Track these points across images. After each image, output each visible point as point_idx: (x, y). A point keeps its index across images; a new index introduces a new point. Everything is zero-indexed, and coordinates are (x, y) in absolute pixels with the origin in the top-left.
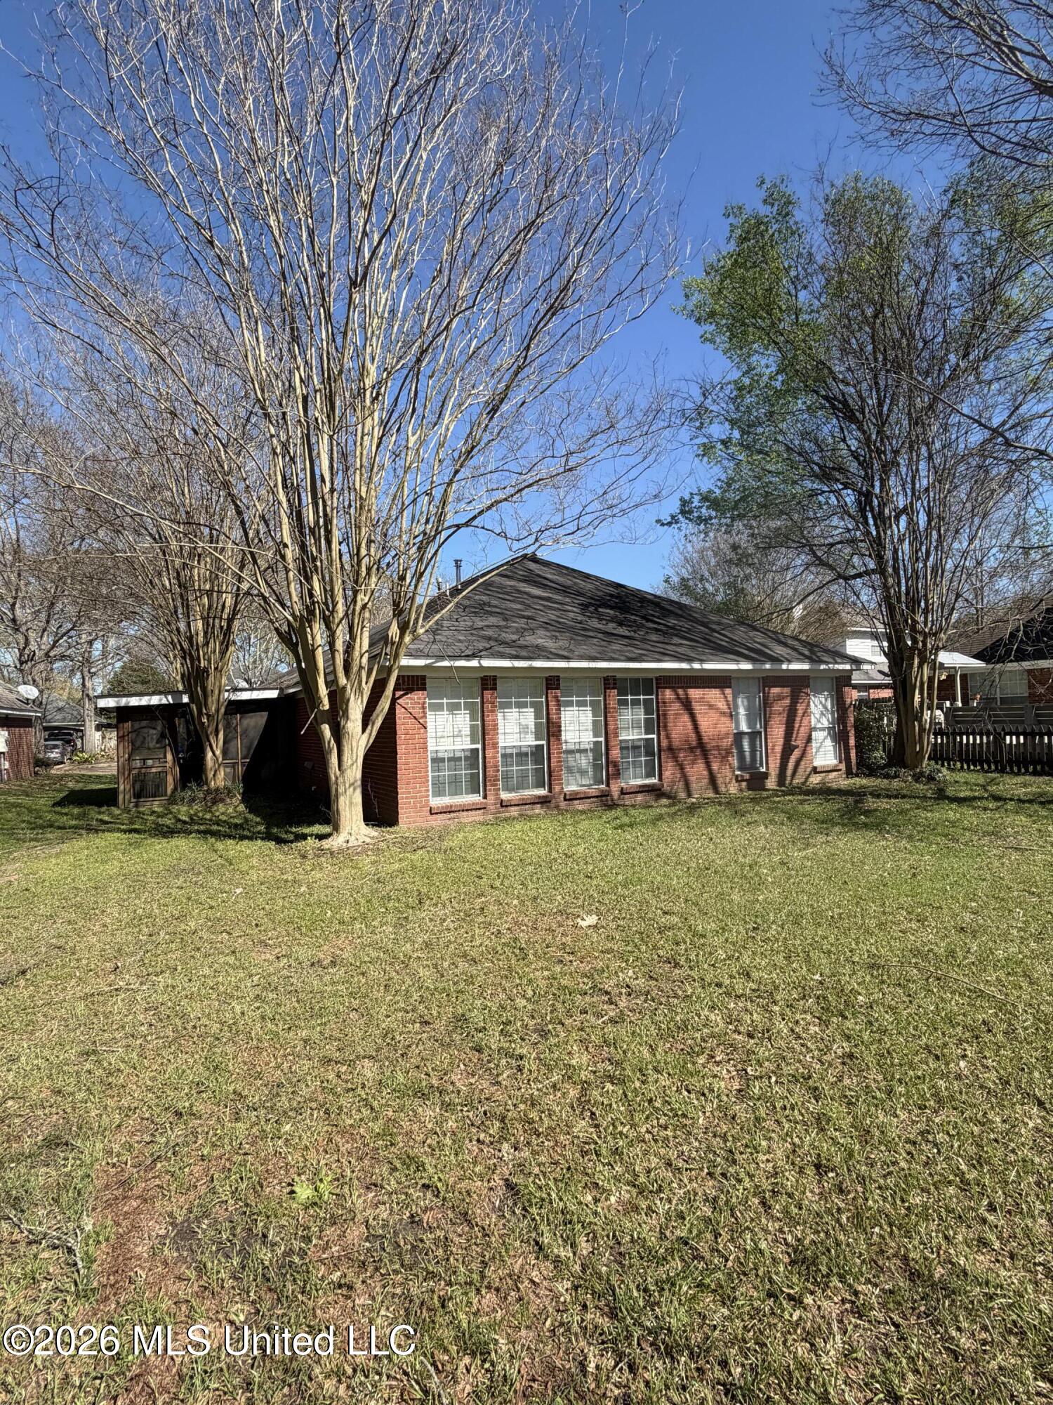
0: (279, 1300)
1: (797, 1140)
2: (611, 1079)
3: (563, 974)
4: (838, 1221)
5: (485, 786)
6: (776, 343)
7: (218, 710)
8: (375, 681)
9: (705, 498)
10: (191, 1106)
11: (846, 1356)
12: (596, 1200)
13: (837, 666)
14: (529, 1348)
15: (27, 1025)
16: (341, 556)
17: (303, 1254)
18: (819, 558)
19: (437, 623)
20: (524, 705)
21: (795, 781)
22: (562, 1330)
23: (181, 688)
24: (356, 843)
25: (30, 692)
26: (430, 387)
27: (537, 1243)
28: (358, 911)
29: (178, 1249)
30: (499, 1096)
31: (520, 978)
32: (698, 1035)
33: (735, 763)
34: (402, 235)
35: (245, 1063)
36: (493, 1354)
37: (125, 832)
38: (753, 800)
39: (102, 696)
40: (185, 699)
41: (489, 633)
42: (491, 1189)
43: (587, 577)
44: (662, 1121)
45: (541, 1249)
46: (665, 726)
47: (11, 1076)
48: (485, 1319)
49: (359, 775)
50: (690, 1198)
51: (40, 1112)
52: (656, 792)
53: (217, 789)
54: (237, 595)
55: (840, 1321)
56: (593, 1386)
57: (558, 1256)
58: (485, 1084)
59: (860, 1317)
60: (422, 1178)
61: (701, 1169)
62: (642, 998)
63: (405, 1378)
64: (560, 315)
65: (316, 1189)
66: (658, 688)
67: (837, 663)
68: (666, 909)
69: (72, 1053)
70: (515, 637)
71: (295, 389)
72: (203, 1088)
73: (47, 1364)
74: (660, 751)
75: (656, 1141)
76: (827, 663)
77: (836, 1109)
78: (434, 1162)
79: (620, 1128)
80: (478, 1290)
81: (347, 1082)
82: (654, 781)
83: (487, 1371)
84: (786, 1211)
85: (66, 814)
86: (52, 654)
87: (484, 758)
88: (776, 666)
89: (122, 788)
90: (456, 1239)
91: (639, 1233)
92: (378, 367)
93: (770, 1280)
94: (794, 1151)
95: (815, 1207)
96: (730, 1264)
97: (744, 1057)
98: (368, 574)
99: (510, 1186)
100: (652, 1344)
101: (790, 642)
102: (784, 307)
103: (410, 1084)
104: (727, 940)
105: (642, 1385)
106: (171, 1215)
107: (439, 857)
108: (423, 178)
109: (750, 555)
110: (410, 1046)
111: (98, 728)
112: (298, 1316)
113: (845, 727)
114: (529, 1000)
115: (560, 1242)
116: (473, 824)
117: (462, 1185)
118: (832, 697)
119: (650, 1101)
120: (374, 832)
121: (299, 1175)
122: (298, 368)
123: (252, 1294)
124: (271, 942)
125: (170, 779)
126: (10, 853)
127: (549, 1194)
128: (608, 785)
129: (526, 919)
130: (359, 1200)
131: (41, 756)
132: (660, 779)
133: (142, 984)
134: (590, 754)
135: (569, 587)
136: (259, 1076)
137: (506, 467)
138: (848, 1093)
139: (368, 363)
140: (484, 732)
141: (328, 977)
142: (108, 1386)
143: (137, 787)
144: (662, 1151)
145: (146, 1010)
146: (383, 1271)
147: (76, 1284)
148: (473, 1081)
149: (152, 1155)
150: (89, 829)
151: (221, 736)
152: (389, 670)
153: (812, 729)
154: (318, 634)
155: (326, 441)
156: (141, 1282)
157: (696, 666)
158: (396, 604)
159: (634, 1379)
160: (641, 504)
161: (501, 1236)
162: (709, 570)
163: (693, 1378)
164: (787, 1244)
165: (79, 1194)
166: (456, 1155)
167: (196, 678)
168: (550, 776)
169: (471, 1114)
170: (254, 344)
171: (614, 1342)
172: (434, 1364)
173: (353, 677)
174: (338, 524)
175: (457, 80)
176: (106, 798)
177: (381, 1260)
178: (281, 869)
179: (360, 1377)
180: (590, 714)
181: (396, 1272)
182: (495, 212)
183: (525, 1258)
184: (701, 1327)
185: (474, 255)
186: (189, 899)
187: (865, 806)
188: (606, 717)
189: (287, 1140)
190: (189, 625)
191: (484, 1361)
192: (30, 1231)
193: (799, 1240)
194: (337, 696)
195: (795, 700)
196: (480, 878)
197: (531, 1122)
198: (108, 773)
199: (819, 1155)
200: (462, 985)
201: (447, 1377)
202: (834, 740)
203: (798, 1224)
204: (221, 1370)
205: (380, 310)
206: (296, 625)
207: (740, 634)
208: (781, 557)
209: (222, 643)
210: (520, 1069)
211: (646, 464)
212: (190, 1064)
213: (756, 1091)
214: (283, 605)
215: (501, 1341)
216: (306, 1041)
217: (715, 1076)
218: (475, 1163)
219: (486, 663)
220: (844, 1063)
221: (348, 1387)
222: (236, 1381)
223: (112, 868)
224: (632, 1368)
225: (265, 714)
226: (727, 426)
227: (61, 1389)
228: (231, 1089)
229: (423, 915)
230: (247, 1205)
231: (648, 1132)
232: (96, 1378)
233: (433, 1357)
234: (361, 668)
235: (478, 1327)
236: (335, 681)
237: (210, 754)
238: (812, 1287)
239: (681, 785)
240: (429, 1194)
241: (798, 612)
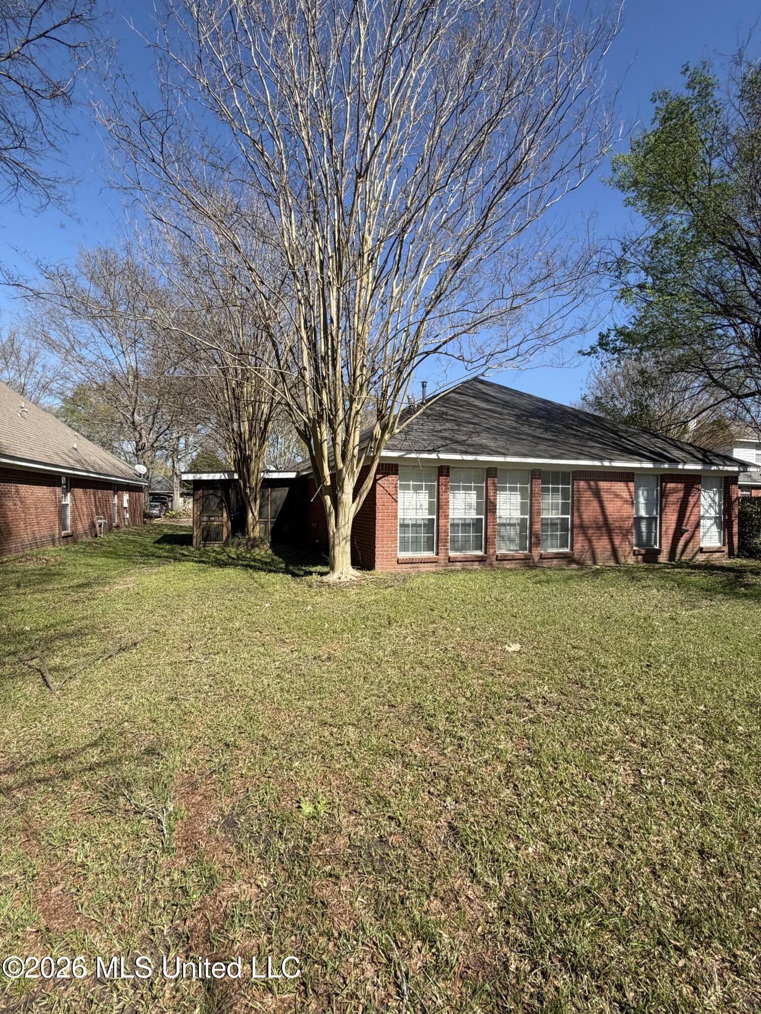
0: (289, 877)
1: (683, 830)
2: (530, 763)
3: (494, 684)
4: (719, 897)
5: (438, 546)
6: (690, 205)
7: (256, 485)
8: (362, 467)
9: (620, 332)
10: (235, 741)
11: (726, 1003)
12: (518, 849)
13: (726, 468)
14: (465, 944)
15: (137, 677)
16: (342, 376)
17: (306, 849)
18: (715, 381)
19: (408, 426)
20: (469, 488)
21: (684, 558)
22: (490, 936)
23: (233, 469)
24: (345, 580)
25: (141, 469)
26: (410, 251)
27: (472, 871)
28: (347, 626)
29: (225, 832)
30: (444, 763)
31: (462, 683)
32: (600, 739)
33: (634, 540)
34: (395, 137)
35: (270, 718)
36: (438, 943)
37: (197, 562)
38: (647, 570)
39: (185, 473)
40: (236, 476)
41: (446, 434)
42: (438, 827)
43: (521, 395)
44: (571, 798)
45: (474, 875)
46: (578, 509)
47: (126, 708)
48: (433, 918)
49: (349, 533)
50: (592, 858)
51: (143, 732)
52: (568, 559)
53: (254, 538)
54: (272, 405)
55: (721, 975)
56: (514, 981)
57: (488, 884)
58: (435, 754)
59: (738, 975)
60: (388, 812)
61: (602, 839)
62: (555, 708)
63: (375, 947)
64: (512, 190)
65: (315, 808)
66: (573, 480)
67: (726, 465)
68: (575, 644)
69: (163, 698)
70: (464, 438)
71: (314, 258)
72: (242, 731)
73: (145, 890)
74: (572, 528)
75: (565, 813)
76: (717, 465)
77: (717, 810)
78: (397, 802)
79: (537, 799)
80: (428, 897)
81: (337, 739)
82: (567, 550)
83: (434, 954)
84: (673, 882)
85: (162, 549)
86: (155, 445)
87: (438, 526)
88: (673, 466)
89: (195, 534)
90: (412, 858)
91: (550, 878)
92: (373, 239)
93: (659, 932)
94: (681, 837)
95: (699, 883)
96: (625, 913)
97: (639, 761)
98: (361, 389)
99: (451, 827)
100: (560, 961)
101: (686, 447)
102: (698, 174)
103: (380, 747)
104: (624, 672)
105: (552, 989)
106: (221, 809)
107: (403, 593)
108: (413, 92)
109: (654, 378)
110: (380, 720)
111: (182, 495)
112: (302, 890)
113: (730, 517)
114: (467, 699)
115: (489, 873)
116: (428, 573)
117: (418, 821)
118: (720, 492)
119: (561, 783)
120: (358, 573)
121: (304, 796)
122: (318, 241)
123: (272, 870)
124: (287, 641)
125: (225, 530)
126: (129, 570)
127: (481, 838)
128: (530, 551)
129: (466, 642)
130: (344, 819)
131: (147, 511)
132: (572, 549)
133: (205, 659)
134: (518, 528)
135: (507, 402)
136: (279, 727)
137: (465, 308)
138: (729, 800)
139: (367, 235)
140: (439, 507)
141: (325, 668)
142: (181, 911)
143: (205, 533)
144: (570, 821)
145: (208, 676)
146: (360, 871)
147: (163, 844)
148: (425, 750)
149: (210, 769)
150: (175, 559)
151: (258, 502)
152: (373, 459)
153: (701, 518)
154: (324, 432)
155: (335, 294)
156: (202, 848)
157: (607, 464)
158: (379, 412)
159: (546, 984)
160: (569, 336)
161: (445, 862)
162: (619, 391)
163: (594, 992)
164: (673, 907)
165: (166, 786)
166: (413, 799)
167: (243, 463)
168: (486, 541)
169: (424, 773)
170: (288, 225)
171: (531, 953)
172: (395, 941)
173: (347, 462)
174: (341, 353)
175: (441, 12)
176: (185, 540)
177: (358, 863)
178: (295, 593)
179: (343, 940)
180: (519, 497)
181: (369, 873)
182: (465, 113)
183: (463, 880)
184: (600, 956)
185: (448, 148)
186: (236, 607)
187: (745, 581)
188: (531, 500)
189: (296, 772)
190: (240, 427)
191: (431, 947)
192: (136, 805)
193: (684, 906)
194: (337, 477)
195: (687, 493)
196: (432, 610)
197: (468, 785)
198: (186, 525)
199: (702, 844)
200: (418, 683)
201: (404, 952)
202: (719, 527)
203: (683, 893)
204: (252, 916)
205: (376, 195)
206: (310, 425)
207: (644, 440)
208: (682, 379)
209: (261, 439)
210: (460, 746)
211: (575, 304)
212: (234, 714)
213: (649, 787)
214: (302, 411)
215: (444, 935)
216: (310, 708)
217: (614, 772)
218: (427, 806)
219: (443, 456)
220: (725, 777)
221: (335, 945)
222: (261, 925)
223: (189, 584)
224: (544, 974)
225: (287, 489)
226: (643, 273)
227: (153, 907)
228: (261, 733)
229: (391, 632)
230: (269, 811)
231: (559, 805)
232: (173, 905)
233: (394, 936)
234: (353, 456)
235: (428, 922)
236: (336, 465)
237: (250, 515)
238: (695, 944)
239: (589, 555)
240: (393, 824)
241: (692, 425)
